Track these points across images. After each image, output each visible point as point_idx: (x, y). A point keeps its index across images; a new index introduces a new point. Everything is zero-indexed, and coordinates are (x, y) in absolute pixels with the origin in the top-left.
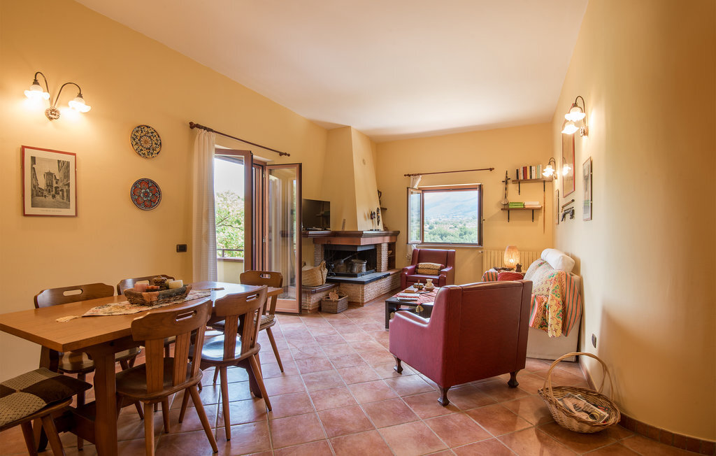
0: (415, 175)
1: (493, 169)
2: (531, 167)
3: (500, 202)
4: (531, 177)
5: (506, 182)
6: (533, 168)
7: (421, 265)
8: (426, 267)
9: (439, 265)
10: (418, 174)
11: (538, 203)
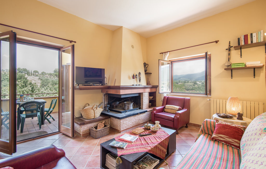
0: (165, 53)
1: (218, 41)
2: (251, 34)
3: (224, 64)
4: (252, 42)
5: (229, 49)
6: (254, 35)
7: (167, 106)
8: (170, 108)
9: (178, 107)
10: (167, 52)
11: (260, 62)
